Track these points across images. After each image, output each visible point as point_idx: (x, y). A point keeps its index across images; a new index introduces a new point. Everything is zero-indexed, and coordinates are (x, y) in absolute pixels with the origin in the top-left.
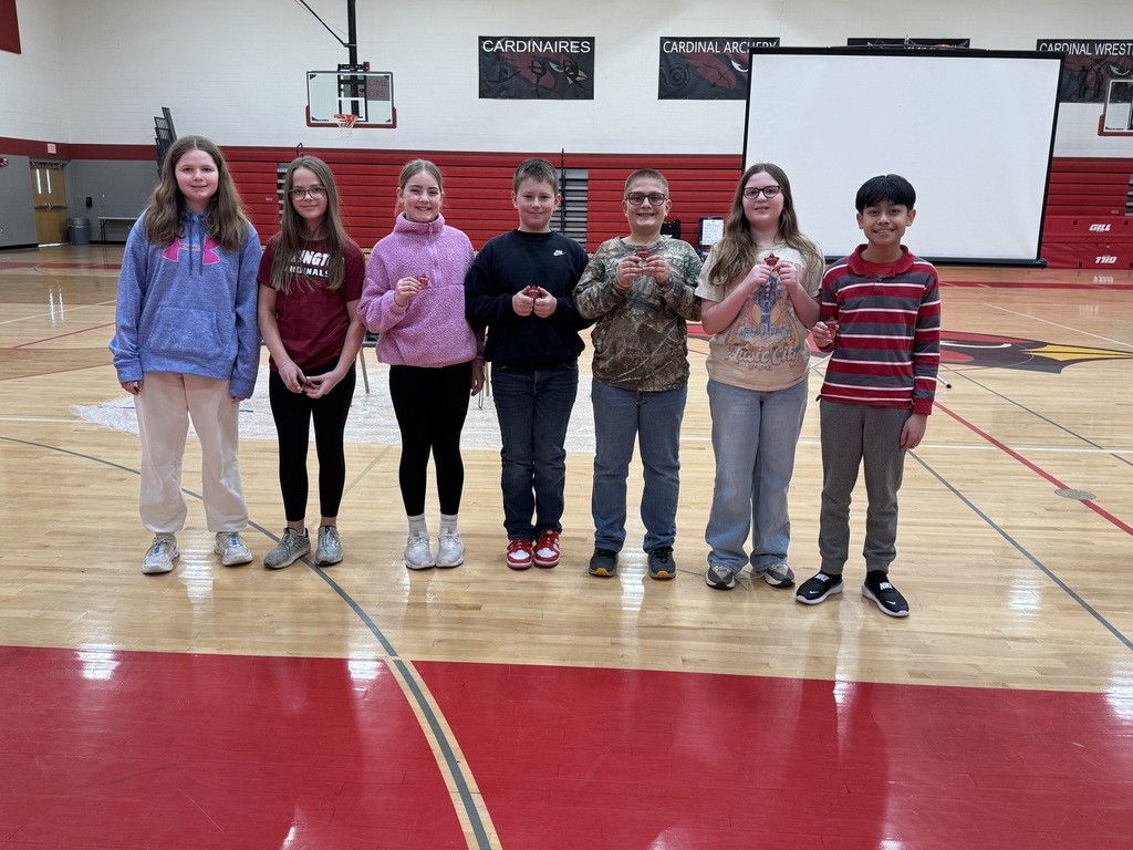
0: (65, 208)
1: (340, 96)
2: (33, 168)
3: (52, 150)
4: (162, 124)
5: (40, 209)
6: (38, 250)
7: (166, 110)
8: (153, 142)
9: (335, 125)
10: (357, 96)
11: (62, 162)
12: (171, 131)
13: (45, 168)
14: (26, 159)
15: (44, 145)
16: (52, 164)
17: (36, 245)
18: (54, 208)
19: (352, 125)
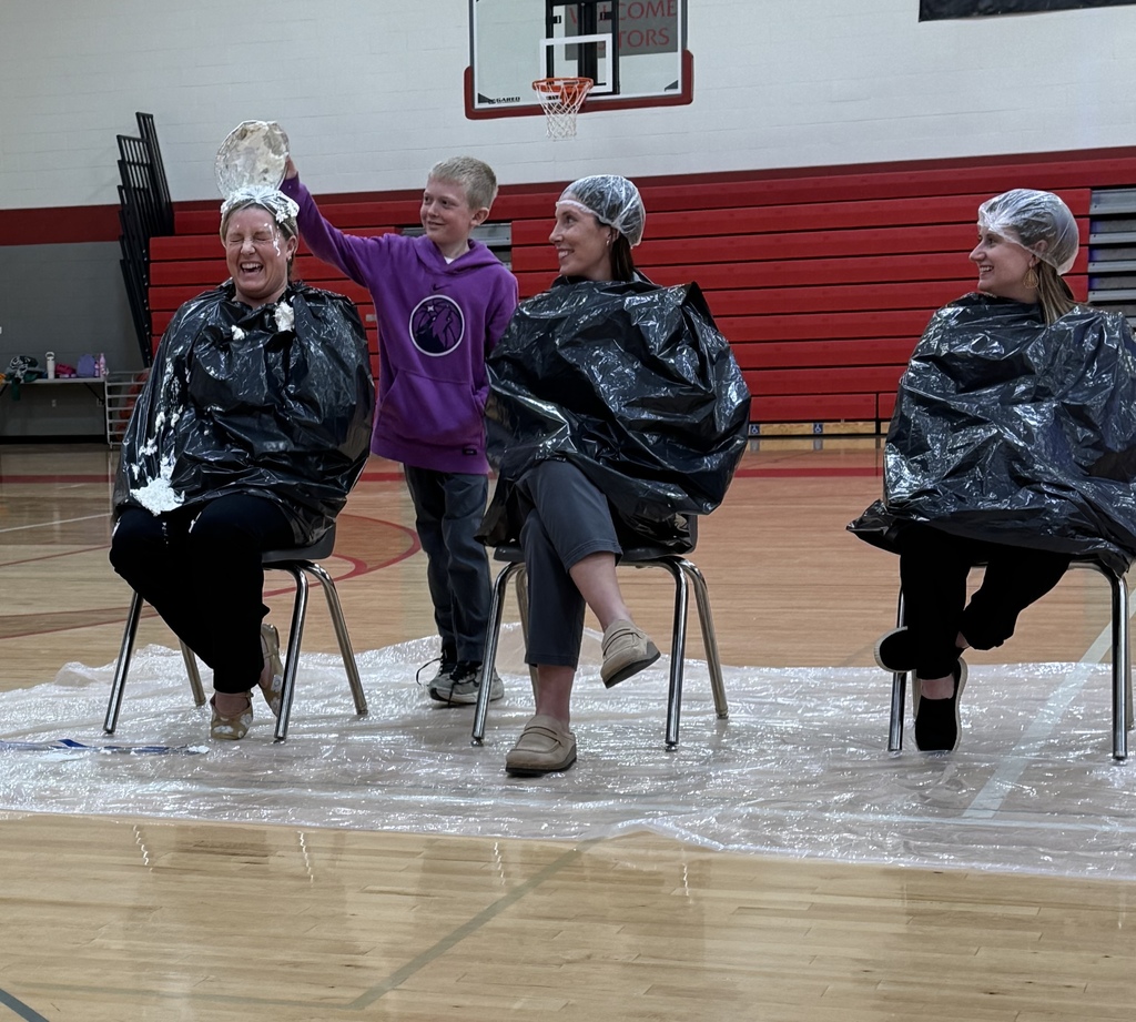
1: (550, 34)
4: (136, 153)
7: (145, 121)
8: (113, 198)
9: (536, 110)
10: (593, 31)
12: (154, 168)
19: (578, 104)
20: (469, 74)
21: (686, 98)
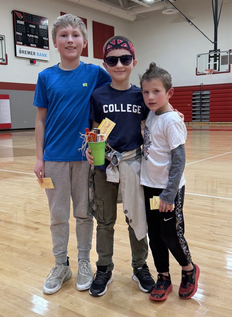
1: (209, 62)
9: (205, 74)
10: (216, 62)
19: (212, 73)
20: (197, 69)
21: (229, 72)
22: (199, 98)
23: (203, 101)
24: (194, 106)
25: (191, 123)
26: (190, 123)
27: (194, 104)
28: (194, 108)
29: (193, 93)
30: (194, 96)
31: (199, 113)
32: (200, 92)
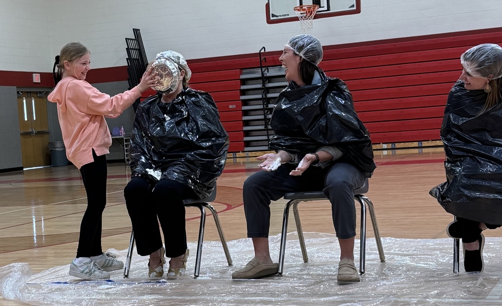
0: (48, 133)
2: (20, 97)
3: (36, 79)
4: (133, 45)
5: (26, 134)
6: (23, 173)
7: (136, 32)
8: (124, 63)
9: (296, 19)
11: (45, 90)
12: (141, 50)
13: (31, 97)
14: (14, 89)
15: (30, 75)
16: (37, 93)
17: (22, 168)
18: (39, 133)
19: (313, 15)
20: (268, 6)
21: (358, 11)
22: (260, 86)
23: (269, 95)
24: (245, 108)
25: (241, 154)
26: (238, 155)
27: (246, 103)
28: (246, 113)
29: (241, 74)
30: (244, 82)
31: (262, 127)
32: (259, 70)
